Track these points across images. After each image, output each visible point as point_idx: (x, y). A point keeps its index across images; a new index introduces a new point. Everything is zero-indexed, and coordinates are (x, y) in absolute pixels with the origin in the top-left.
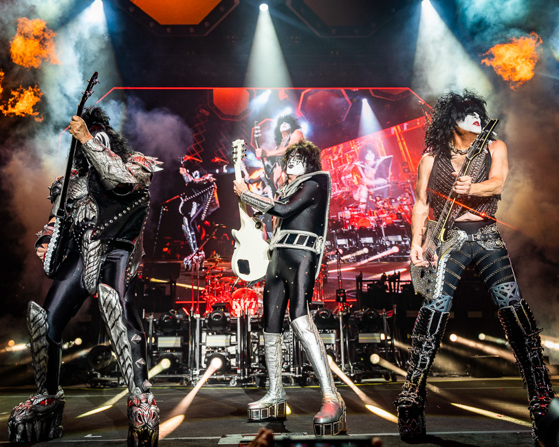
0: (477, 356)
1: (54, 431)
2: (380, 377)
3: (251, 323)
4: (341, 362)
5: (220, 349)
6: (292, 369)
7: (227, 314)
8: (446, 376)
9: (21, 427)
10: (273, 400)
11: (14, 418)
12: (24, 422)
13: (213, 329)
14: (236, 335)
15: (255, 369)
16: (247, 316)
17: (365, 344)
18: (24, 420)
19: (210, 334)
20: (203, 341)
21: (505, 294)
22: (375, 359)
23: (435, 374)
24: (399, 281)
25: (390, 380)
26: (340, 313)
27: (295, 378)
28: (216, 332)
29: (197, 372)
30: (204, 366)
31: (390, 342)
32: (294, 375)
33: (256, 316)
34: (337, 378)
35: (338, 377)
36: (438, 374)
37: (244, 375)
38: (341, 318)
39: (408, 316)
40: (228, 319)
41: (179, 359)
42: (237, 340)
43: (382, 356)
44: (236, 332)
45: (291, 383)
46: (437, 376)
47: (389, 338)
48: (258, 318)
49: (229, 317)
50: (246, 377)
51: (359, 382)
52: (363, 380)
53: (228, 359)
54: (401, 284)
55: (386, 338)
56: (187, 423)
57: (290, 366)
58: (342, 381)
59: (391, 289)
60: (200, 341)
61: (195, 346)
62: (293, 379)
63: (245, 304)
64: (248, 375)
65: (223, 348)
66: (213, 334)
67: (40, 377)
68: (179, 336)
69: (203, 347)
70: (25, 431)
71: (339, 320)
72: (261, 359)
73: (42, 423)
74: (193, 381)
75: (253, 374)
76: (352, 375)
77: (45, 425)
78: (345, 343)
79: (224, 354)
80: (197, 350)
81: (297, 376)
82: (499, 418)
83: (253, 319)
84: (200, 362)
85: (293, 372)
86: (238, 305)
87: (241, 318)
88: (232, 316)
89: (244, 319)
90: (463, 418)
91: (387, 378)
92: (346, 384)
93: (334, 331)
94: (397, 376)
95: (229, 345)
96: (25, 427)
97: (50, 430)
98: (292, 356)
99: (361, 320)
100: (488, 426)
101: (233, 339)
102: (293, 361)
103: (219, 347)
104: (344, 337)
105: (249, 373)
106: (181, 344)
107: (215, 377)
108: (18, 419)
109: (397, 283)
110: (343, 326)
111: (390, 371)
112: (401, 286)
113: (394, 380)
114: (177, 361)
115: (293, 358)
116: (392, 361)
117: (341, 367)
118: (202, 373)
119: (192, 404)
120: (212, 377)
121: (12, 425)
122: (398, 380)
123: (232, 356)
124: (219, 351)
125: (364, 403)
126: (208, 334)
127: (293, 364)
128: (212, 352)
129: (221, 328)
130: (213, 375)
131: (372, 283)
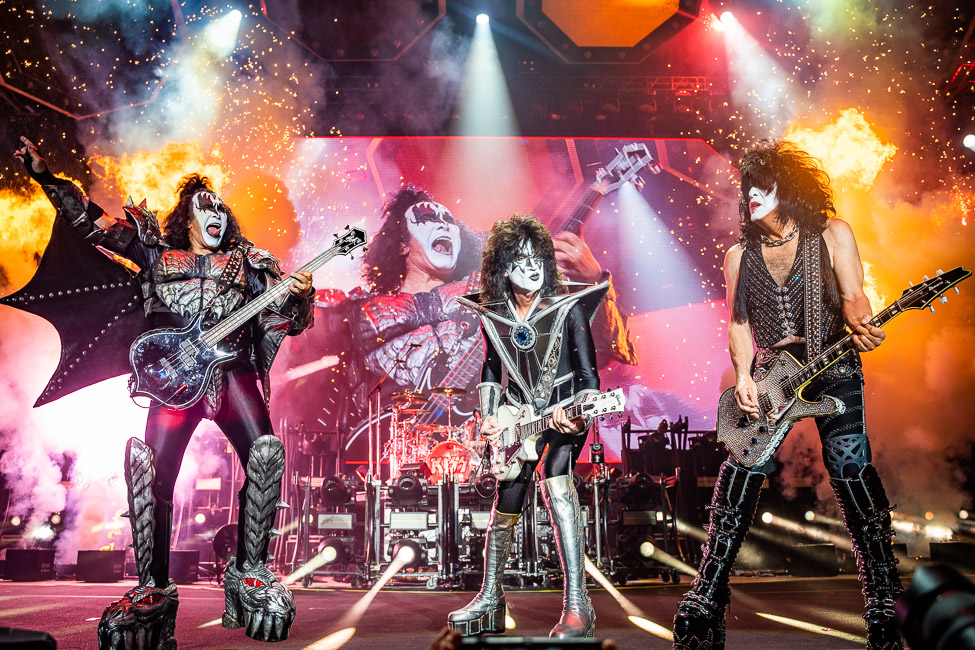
0: (800, 545)
1: (164, 644)
2: (656, 577)
3: (460, 495)
4: (596, 556)
5: (412, 533)
6: (521, 565)
7: (422, 481)
8: (754, 575)
9: (117, 636)
10: (487, 605)
11: (107, 622)
12: (121, 628)
13: (402, 503)
14: (437, 513)
15: (464, 564)
16: (452, 484)
17: (633, 527)
18: (121, 626)
19: (397, 510)
20: (386, 521)
21: (841, 453)
22: (648, 549)
23: (738, 573)
24: (686, 433)
25: (671, 581)
26: (596, 481)
27: (525, 578)
28: (406, 507)
29: (377, 568)
30: (387, 558)
31: (670, 525)
32: (523, 573)
33: (467, 485)
34: (590, 579)
35: (591, 577)
36: (742, 572)
37: (448, 572)
38: (596, 488)
39: (699, 485)
40: (424, 488)
41: (349, 547)
42: (437, 520)
43: (658, 545)
44: (437, 508)
45: (520, 585)
46: (742, 575)
47: (669, 518)
48: (469, 488)
49: (424, 484)
50: (451, 576)
51: (623, 584)
52: (629, 582)
53: (423, 548)
54: (689, 436)
55: (665, 517)
56: (360, 639)
57: (518, 560)
58: (597, 582)
59: (673, 445)
60: (382, 521)
61: (374, 528)
62: (522, 580)
63: (450, 465)
64: (454, 573)
65: (416, 532)
66: (401, 511)
67: (144, 555)
68: (349, 512)
69: (386, 531)
70: (122, 641)
71: (593, 490)
72: (474, 549)
73: (147, 631)
74: (370, 580)
75: (461, 572)
76: (612, 574)
77: (150, 634)
78: (602, 526)
79: (417, 541)
80: (377, 534)
81: (529, 575)
82: (824, 632)
83: (463, 488)
84: (382, 553)
85: (523, 569)
86: (439, 467)
87: (444, 486)
88: (430, 483)
89: (448, 488)
90: (772, 633)
91: (666, 578)
92: (602, 587)
93: (587, 508)
94: (681, 577)
95: (425, 527)
96: (122, 637)
97: (158, 643)
98: (521, 546)
99: (627, 490)
100: (806, 644)
101: (432, 519)
102: (523, 553)
103: (409, 531)
104: (601, 516)
105: (455, 570)
106: (353, 524)
107: (404, 576)
108: (112, 624)
109: (683, 435)
110: (599, 500)
111: (671, 567)
112: (690, 439)
113: (676, 580)
114: (347, 550)
115: (523, 548)
116: (674, 554)
117: (595, 563)
118: (384, 568)
119: (367, 612)
120: (399, 575)
121: (104, 632)
122: (681, 582)
123: (431, 545)
124: (410, 537)
125: (626, 614)
126: (393, 510)
127: (523, 557)
128: (400, 537)
129: (413, 502)
130: (399, 572)
131: (645, 434)
